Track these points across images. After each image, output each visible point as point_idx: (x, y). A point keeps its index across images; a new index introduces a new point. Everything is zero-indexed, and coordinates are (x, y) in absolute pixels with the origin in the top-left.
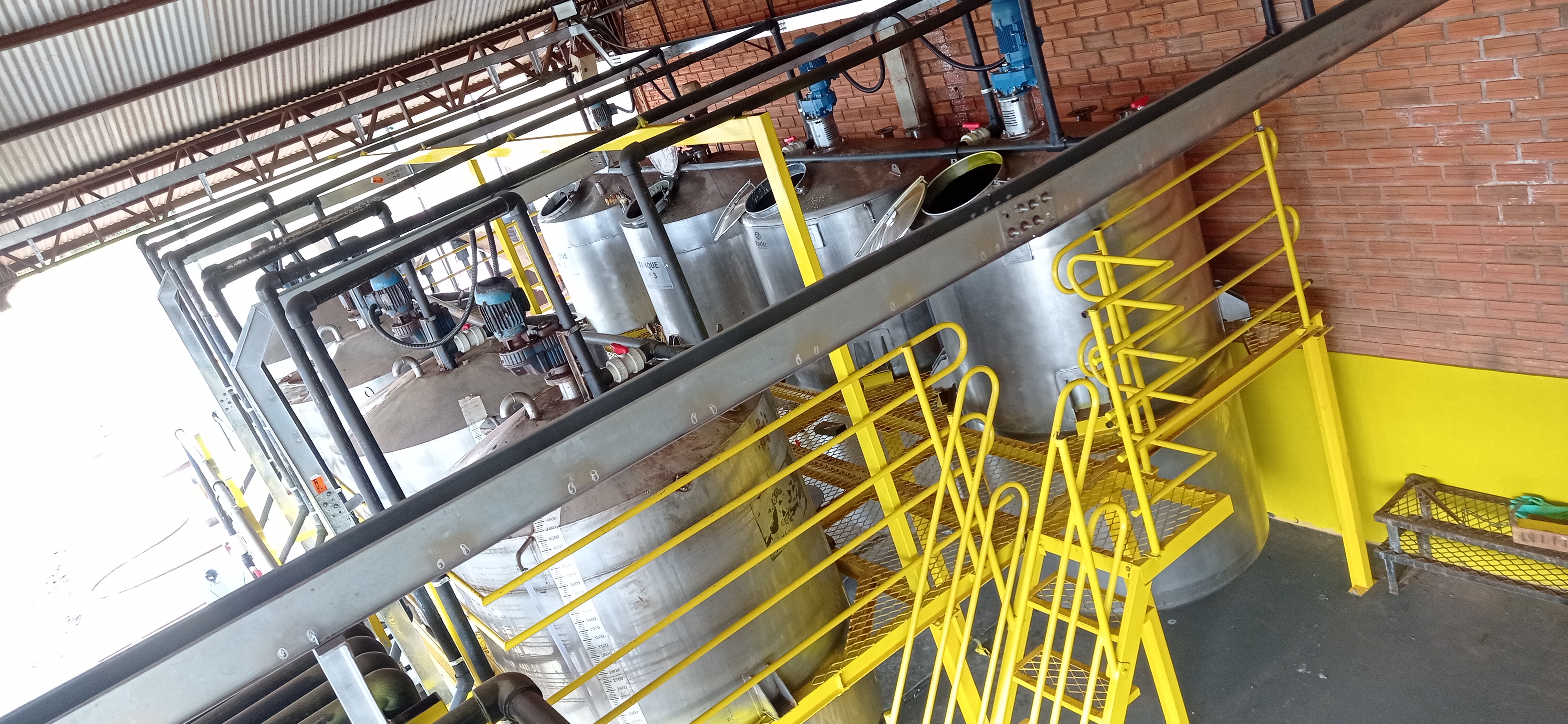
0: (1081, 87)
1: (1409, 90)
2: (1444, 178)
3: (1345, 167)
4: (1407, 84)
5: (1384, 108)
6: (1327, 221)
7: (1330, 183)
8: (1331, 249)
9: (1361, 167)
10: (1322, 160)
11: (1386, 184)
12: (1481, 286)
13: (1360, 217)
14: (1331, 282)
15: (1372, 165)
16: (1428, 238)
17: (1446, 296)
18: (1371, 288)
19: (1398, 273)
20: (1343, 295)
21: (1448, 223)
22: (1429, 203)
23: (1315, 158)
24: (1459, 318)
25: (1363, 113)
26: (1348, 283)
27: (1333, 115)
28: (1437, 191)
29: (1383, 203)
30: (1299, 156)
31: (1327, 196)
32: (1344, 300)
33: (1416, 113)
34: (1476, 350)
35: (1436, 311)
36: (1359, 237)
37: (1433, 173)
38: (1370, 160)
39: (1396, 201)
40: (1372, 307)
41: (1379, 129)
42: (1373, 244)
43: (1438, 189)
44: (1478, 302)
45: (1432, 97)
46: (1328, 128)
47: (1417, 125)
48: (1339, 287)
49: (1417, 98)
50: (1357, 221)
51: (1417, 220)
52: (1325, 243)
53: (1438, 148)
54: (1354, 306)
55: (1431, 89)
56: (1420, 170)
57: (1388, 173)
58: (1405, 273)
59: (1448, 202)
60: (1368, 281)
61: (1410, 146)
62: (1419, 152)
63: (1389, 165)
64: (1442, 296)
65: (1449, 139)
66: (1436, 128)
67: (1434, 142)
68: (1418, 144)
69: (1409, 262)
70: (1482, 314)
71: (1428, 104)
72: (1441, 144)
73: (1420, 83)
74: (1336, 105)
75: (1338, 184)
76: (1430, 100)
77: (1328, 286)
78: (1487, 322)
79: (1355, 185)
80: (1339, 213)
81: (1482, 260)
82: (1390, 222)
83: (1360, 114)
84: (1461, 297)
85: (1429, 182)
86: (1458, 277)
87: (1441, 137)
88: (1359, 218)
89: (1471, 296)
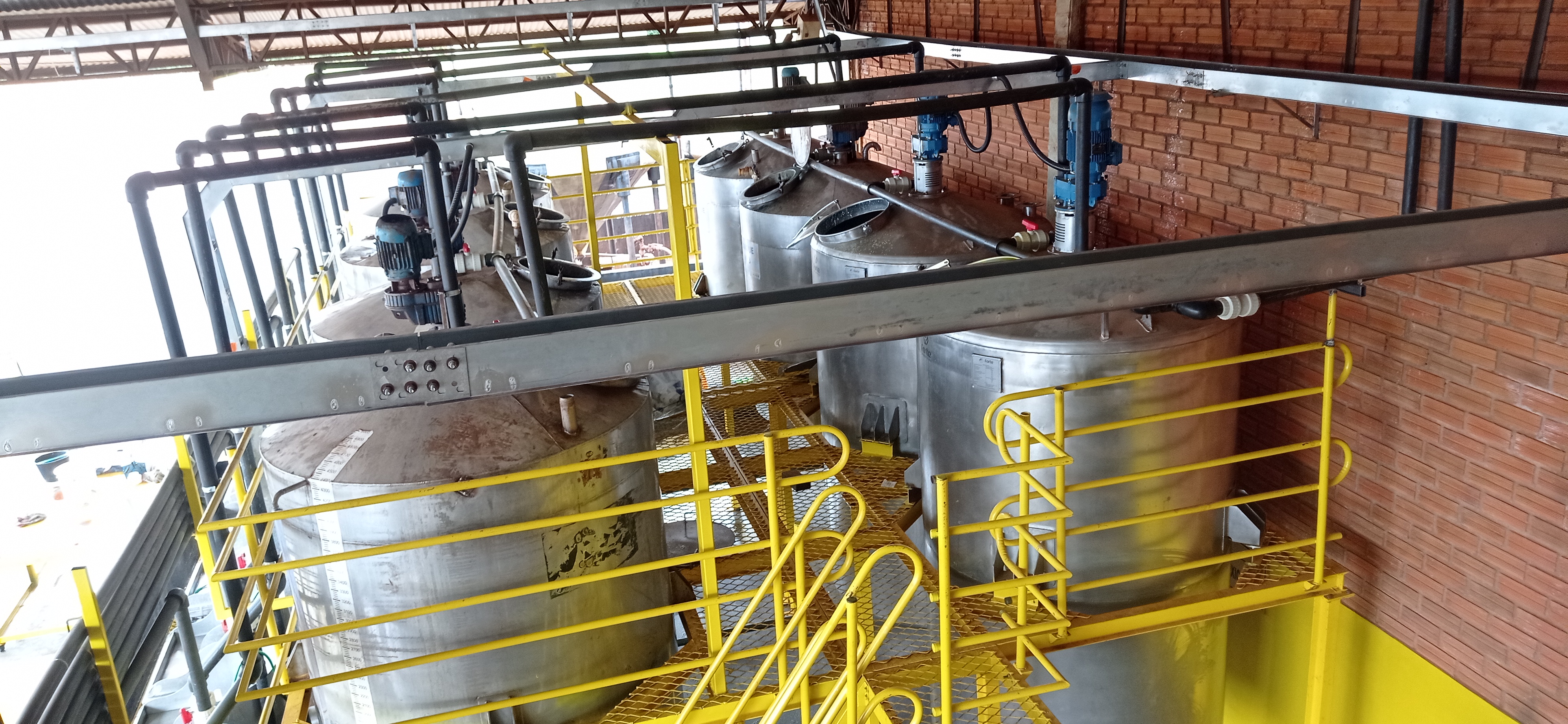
0: (1216, 222)
1: (1528, 363)
2: (1536, 480)
3: (1439, 421)
4: (1529, 356)
5: (1496, 372)
6: (1404, 474)
7: (1418, 433)
8: (1399, 507)
9: (1454, 428)
10: (1417, 403)
11: (1474, 460)
12: (1540, 623)
13: (1437, 484)
14: (1390, 543)
15: (1466, 431)
16: (1498, 542)
17: (1498, 616)
18: (1426, 570)
19: (1458, 566)
20: (1396, 563)
21: (1525, 534)
22: (1511, 502)
23: (1412, 398)
24: (1504, 647)
25: (1474, 369)
26: (1404, 552)
27: (1443, 357)
28: (1525, 493)
29: (1465, 480)
30: (1397, 389)
31: (1412, 446)
32: (1396, 570)
33: (1528, 393)
34: (1513, 692)
35: (1483, 628)
36: (1429, 506)
37: (1526, 470)
38: (1466, 425)
39: (1478, 485)
40: (1420, 591)
41: (1485, 395)
42: (1442, 521)
43: (1526, 490)
44: (1530, 639)
45: (1551, 382)
46: (1434, 370)
47: (1525, 407)
48: (1396, 553)
49: (1533, 376)
50: (1433, 488)
51: (1493, 516)
52: (1396, 497)
53: (1539, 444)
54: (1404, 581)
55: (1553, 372)
56: (1514, 460)
57: (1479, 448)
58: (1464, 569)
59: (1533, 511)
60: (1425, 561)
61: (1511, 427)
62: (1518, 439)
63: (1482, 440)
64: (1494, 613)
65: (1555, 439)
66: (1544, 420)
67: (1537, 434)
68: (1520, 429)
69: (1471, 559)
70: (1530, 656)
71: (1544, 387)
72: (1544, 440)
73: (1543, 360)
74: (1449, 348)
75: (1425, 437)
76: (1547, 384)
77: (1385, 547)
78: (1534, 666)
79: (1442, 447)
80: (1418, 471)
81: (1548, 594)
82: (1466, 505)
83: (1470, 368)
84: (1513, 624)
85: (1518, 478)
86: (1518, 601)
87: (1547, 432)
88: (1435, 486)
89: (1525, 629)
